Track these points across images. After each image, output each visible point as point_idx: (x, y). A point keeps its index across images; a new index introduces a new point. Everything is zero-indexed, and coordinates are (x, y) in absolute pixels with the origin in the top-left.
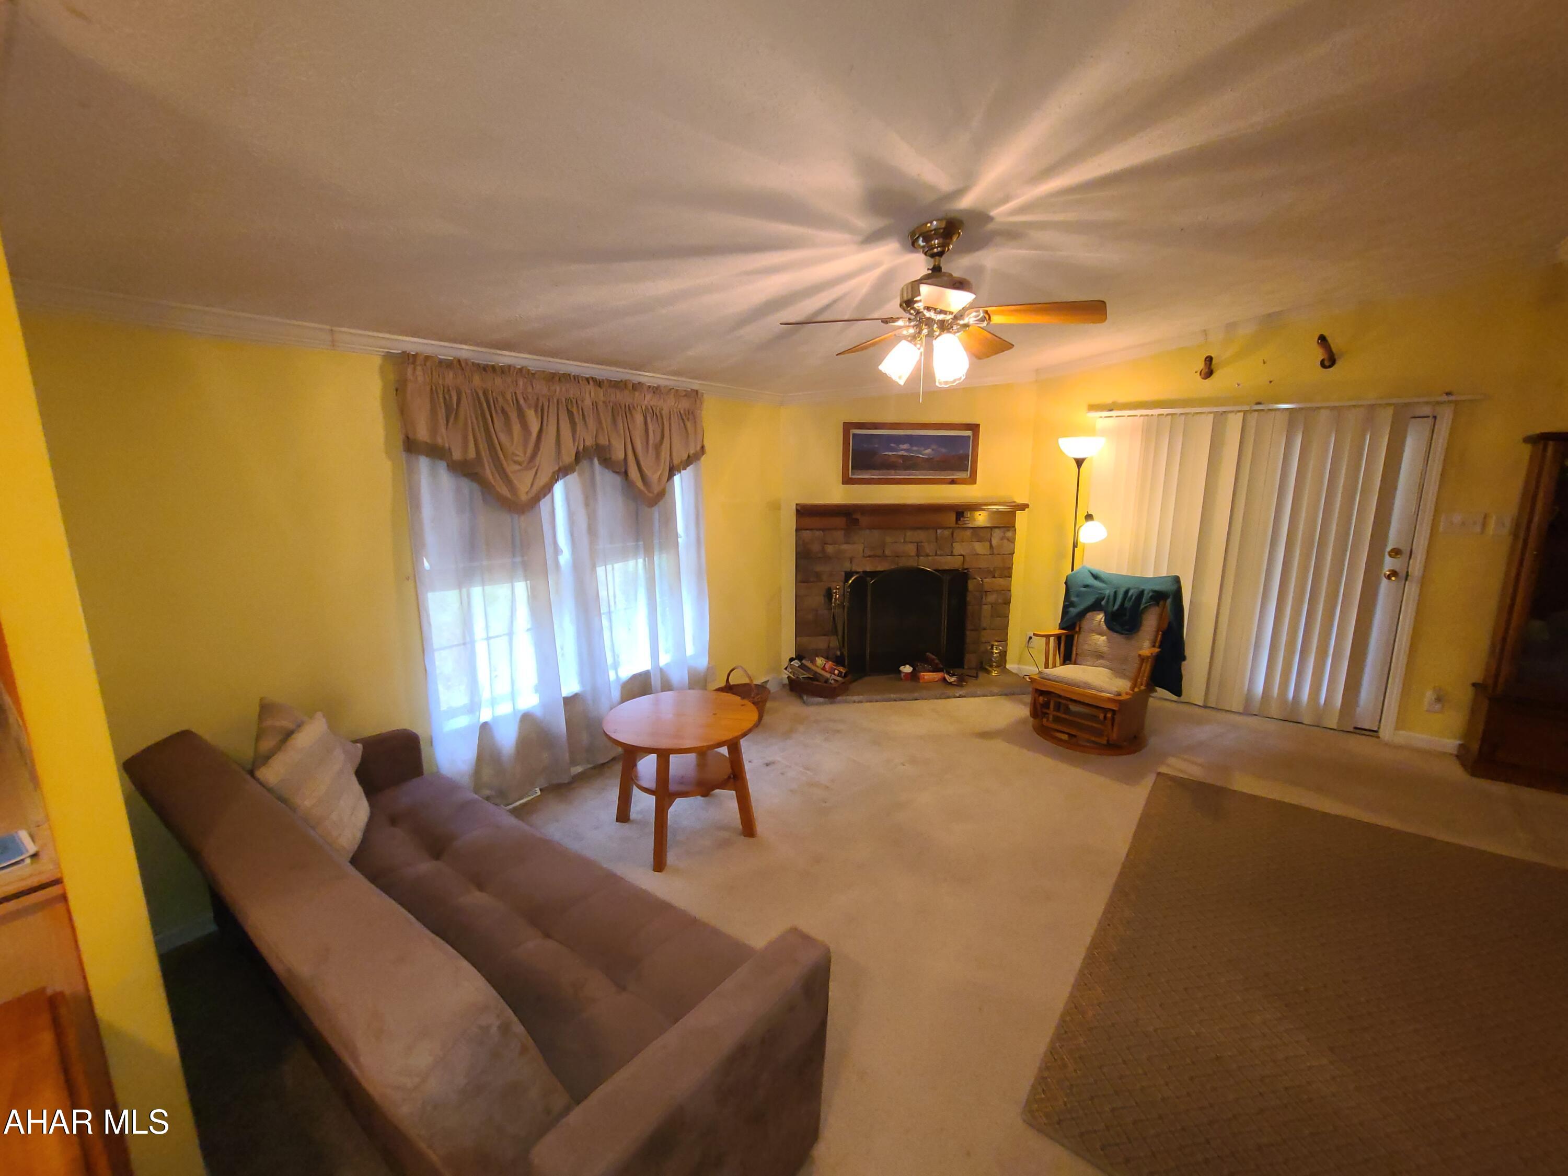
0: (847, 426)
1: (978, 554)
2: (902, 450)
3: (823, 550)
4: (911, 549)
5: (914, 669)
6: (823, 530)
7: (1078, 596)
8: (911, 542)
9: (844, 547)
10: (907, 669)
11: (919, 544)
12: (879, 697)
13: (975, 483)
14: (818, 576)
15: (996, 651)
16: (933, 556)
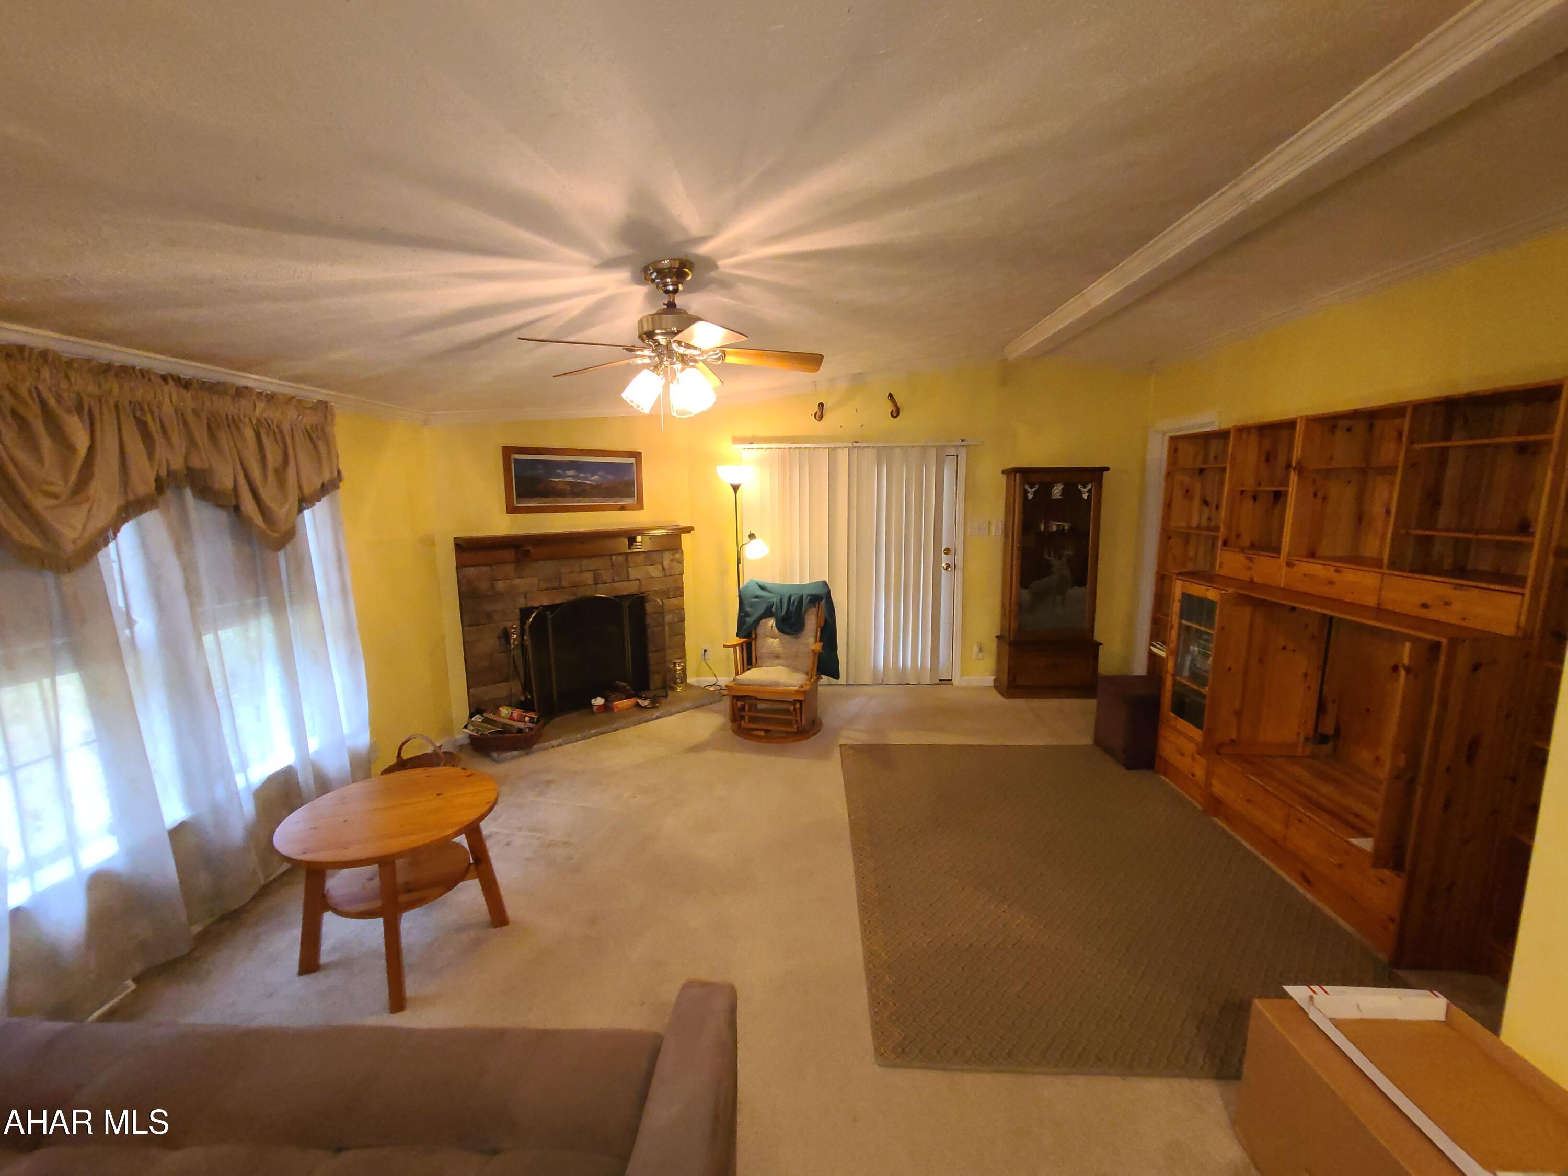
0: (507, 452)
1: (652, 577)
2: (569, 476)
3: (493, 587)
4: (588, 577)
5: (606, 700)
6: (490, 565)
7: (751, 606)
8: (589, 571)
9: (517, 581)
10: (599, 701)
11: (596, 572)
12: (578, 736)
13: (643, 509)
14: (489, 616)
15: (679, 668)
16: (610, 583)
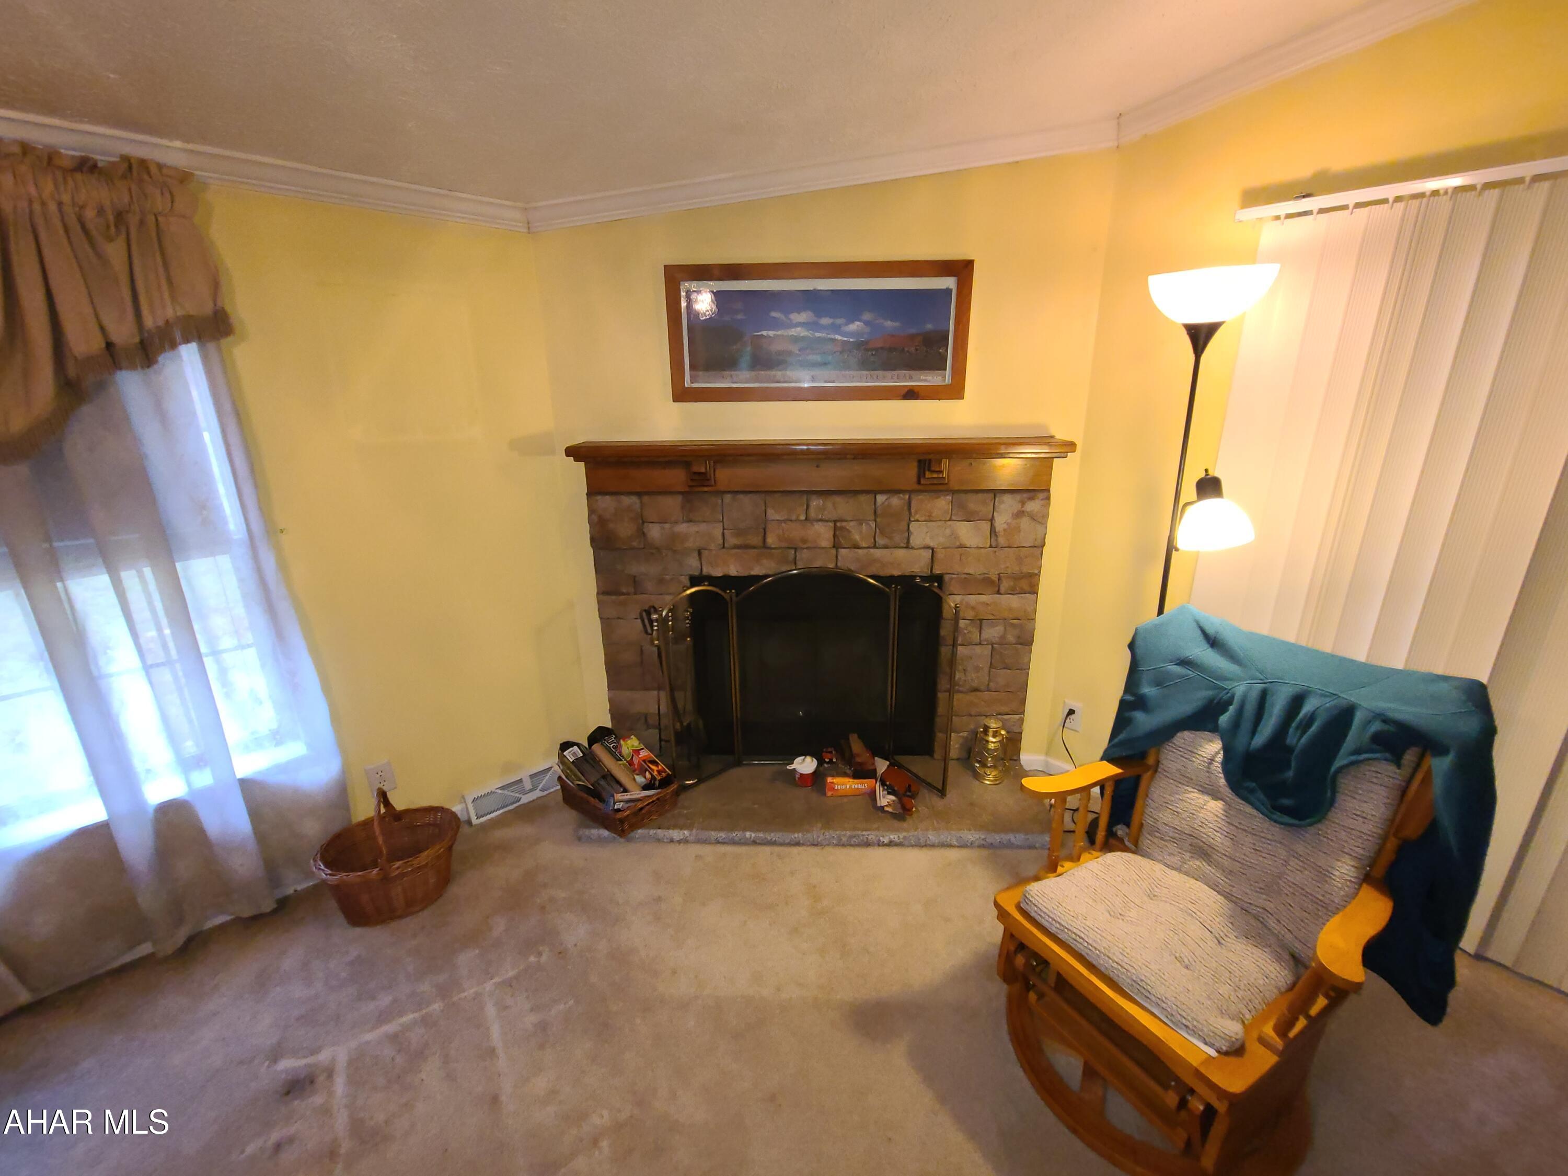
0: (673, 276)
1: (964, 547)
3: (641, 533)
4: (822, 534)
5: (821, 762)
6: (639, 494)
7: (1158, 683)
8: (821, 520)
9: (683, 528)
10: (805, 765)
11: (838, 524)
12: (722, 835)
13: (962, 398)
14: (636, 583)
15: (994, 740)
16: (868, 548)
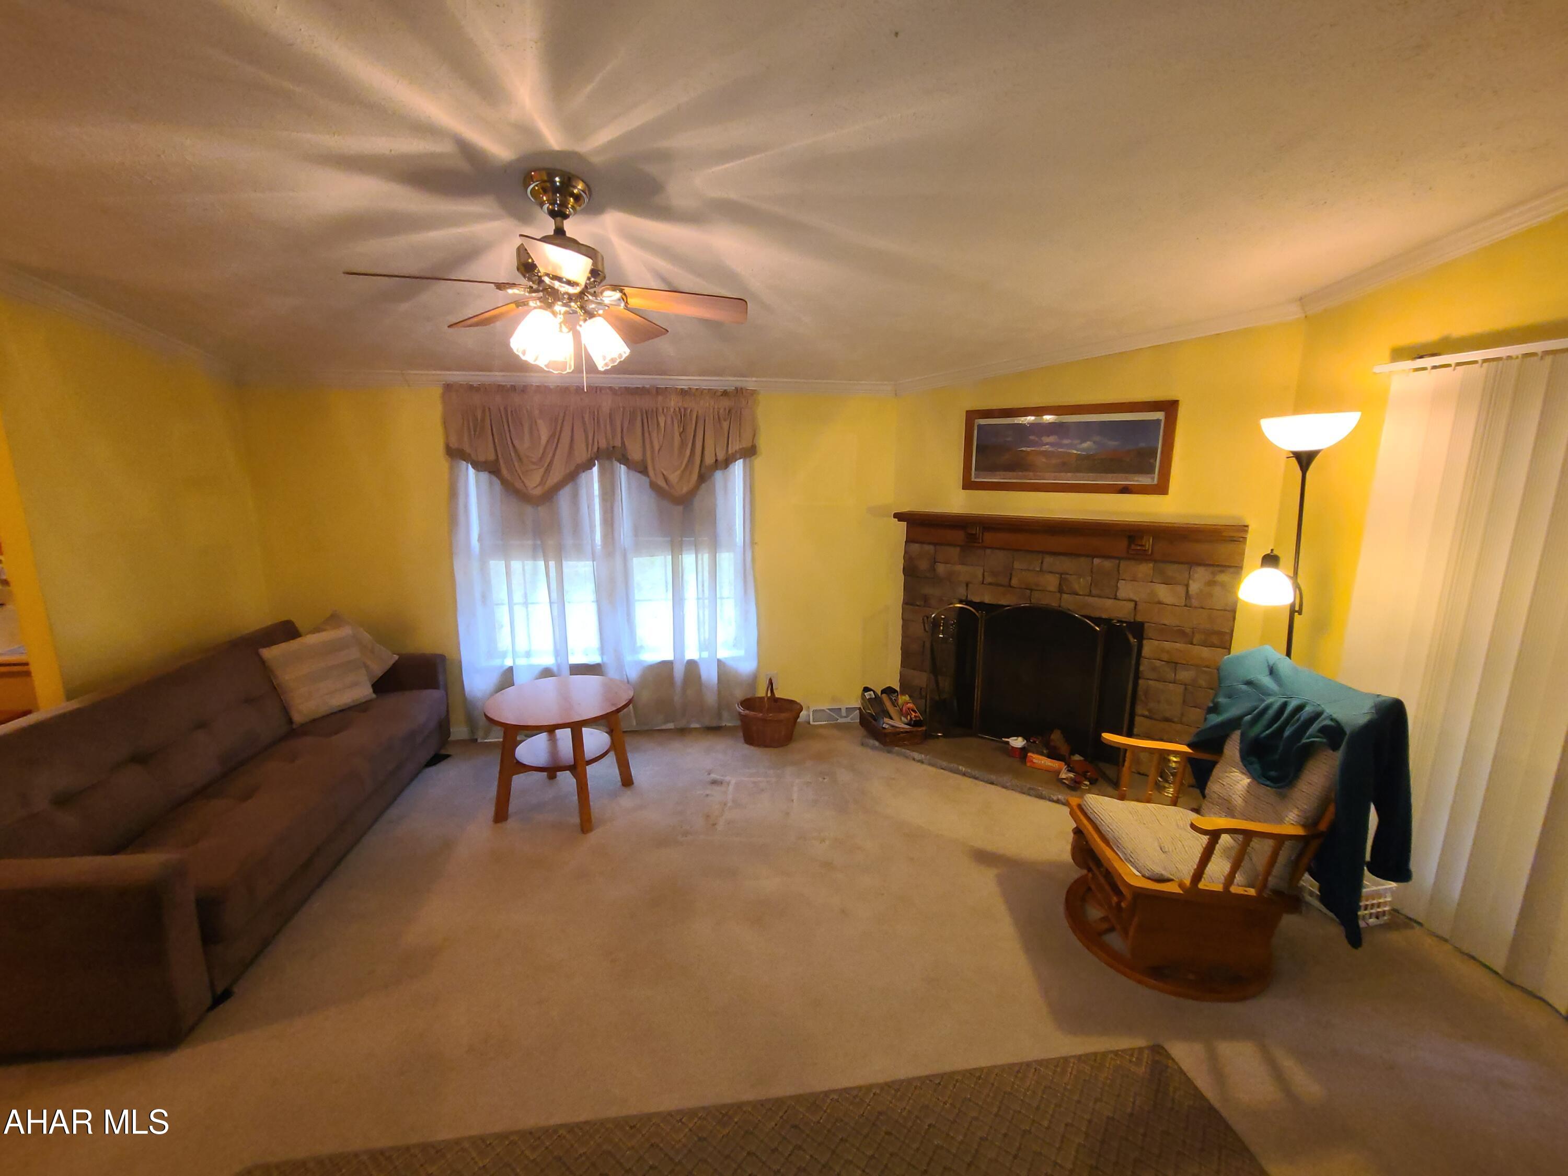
0: (971, 416)
1: (1160, 603)
2: (1047, 444)
3: (933, 569)
4: (1051, 582)
6: (935, 544)
7: (1231, 696)
8: (1051, 572)
9: (958, 568)
10: (1018, 742)
11: (1063, 576)
13: (1167, 494)
14: (926, 599)
16: (1085, 595)
